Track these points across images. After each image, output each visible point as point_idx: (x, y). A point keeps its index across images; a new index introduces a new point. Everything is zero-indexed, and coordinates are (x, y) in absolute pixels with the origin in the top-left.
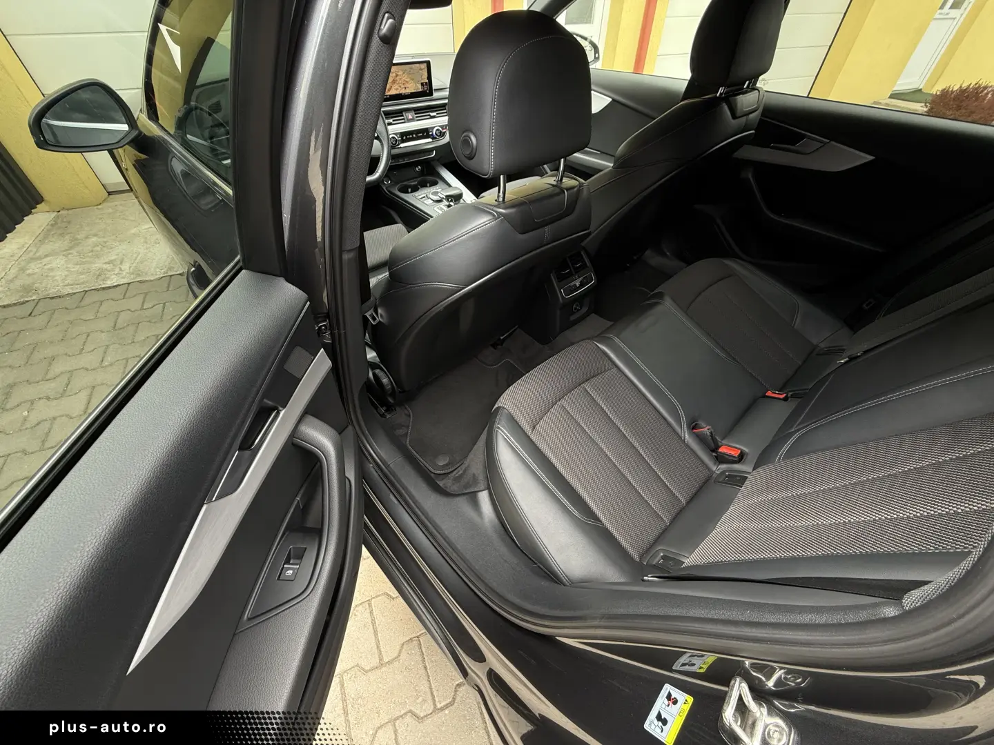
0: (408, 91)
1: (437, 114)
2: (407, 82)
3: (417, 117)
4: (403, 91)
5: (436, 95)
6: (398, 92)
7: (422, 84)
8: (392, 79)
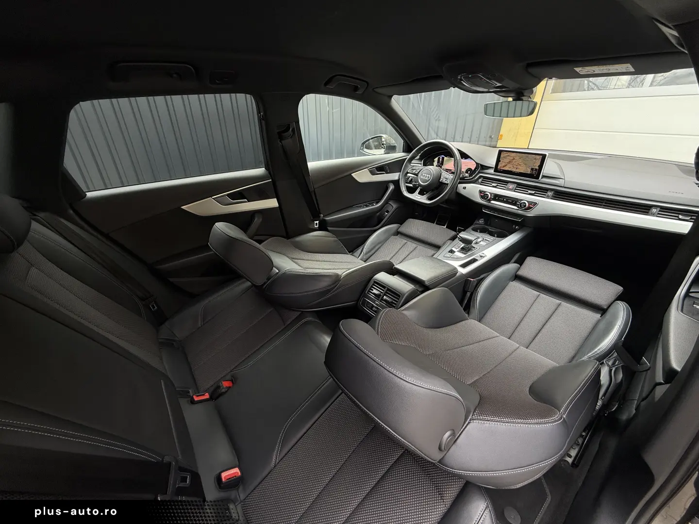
1: (535, 193)
2: (520, 165)
3: (517, 189)
5: (541, 179)
6: (510, 169)
7: (532, 169)
8: (509, 160)
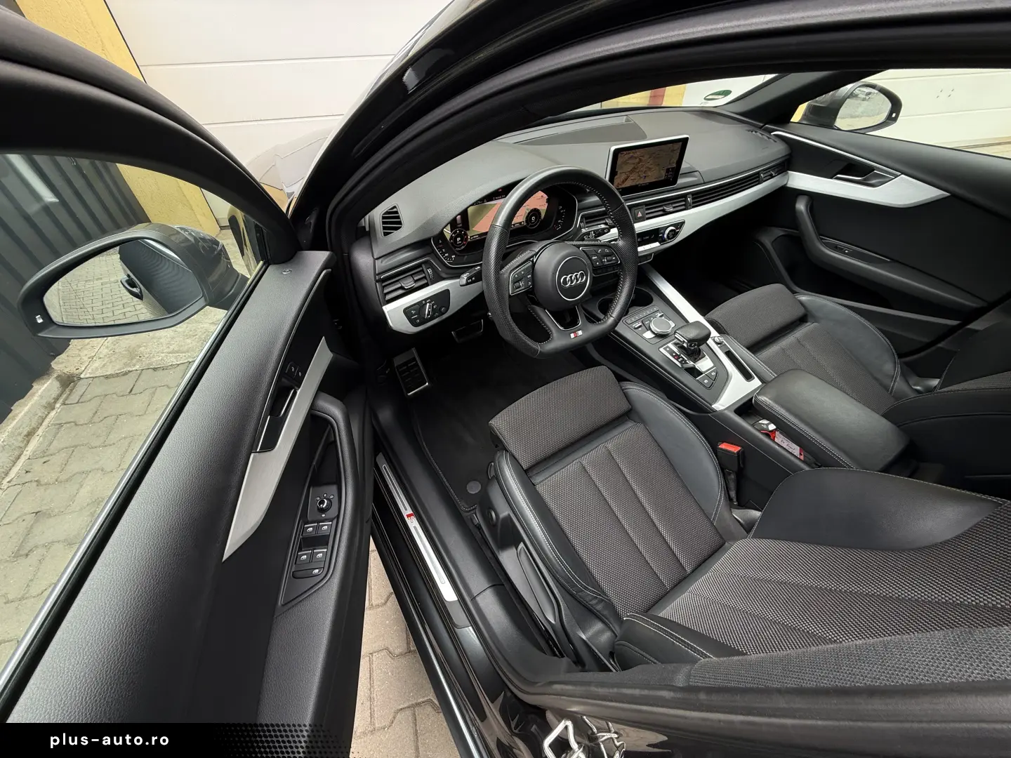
0: (648, 181)
1: (674, 207)
2: (650, 169)
3: (647, 214)
4: (641, 182)
5: (681, 181)
6: (634, 184)
7: (668, 171)
8: (633, 166)
